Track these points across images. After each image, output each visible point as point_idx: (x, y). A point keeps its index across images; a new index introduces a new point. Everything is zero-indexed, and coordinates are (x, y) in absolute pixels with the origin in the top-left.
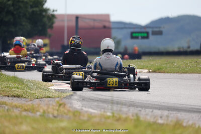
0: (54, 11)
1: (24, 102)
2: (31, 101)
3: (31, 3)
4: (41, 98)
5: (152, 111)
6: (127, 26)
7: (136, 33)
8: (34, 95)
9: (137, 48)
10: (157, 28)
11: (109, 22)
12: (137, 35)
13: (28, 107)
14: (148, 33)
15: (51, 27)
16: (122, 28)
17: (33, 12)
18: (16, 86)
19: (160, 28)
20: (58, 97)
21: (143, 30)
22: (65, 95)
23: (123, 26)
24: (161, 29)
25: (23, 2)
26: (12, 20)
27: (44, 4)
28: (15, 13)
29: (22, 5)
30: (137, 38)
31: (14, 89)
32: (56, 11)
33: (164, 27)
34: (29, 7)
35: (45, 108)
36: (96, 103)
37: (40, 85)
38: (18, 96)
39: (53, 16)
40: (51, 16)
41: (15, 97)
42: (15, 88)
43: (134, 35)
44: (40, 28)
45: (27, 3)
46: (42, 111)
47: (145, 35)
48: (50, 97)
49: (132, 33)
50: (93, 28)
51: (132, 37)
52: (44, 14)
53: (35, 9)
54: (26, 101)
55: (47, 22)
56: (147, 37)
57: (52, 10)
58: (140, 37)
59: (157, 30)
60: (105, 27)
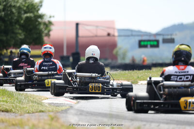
0: (50, 17)
1: (13, 117)
2: (21, 115)
3: (25, 8)
4: (33, 113)
5: (159, 125)
6: (134, 34)
7: (144, 41)
8: (25, 109)
9: (145, 59)
10: (168, 35)
11: (114, 29)
12: (146, 43)
13: (17, 121)
14: (158, 41)
15: (48, 35)
16: (128, 36)
17: (27, 18)
18: (4, 99)
19: (171, 35)
20: (53, 112)
21: (152, 38)
22: (60, 109)
23: (130, 33)
24: (173, 37)
25: (14, 6)
26: (3, 27)
27: (39, 9)
28: (6, 19)
29: (14, 10)
30: (145, 46)
31: (2, 103)
32: (53, 17)
33: (176, 35)
34: (23, 12)
35: (36, 122)
36: (94, 118)
37: (32, 99)
38: (7, 111)
39: (50, 23)
40: (47, 23)
41: (3, 111)
42: (3, 101)
43: (142, 43)
44: (35, 36)
45: (19, 8)
46: (31, 125)
47: (155, 43)
48: (43, 112)
49: (140, 41)
50: (96, 36)
51: (140, 46)
52: (40, 20)
53: (28, 15)
54: (16, 116)
55: (43, 30)
56: (157, 46)
57: (49, 16)
58: (149, 46)
59: (169, 37)
60: (109, 35)
